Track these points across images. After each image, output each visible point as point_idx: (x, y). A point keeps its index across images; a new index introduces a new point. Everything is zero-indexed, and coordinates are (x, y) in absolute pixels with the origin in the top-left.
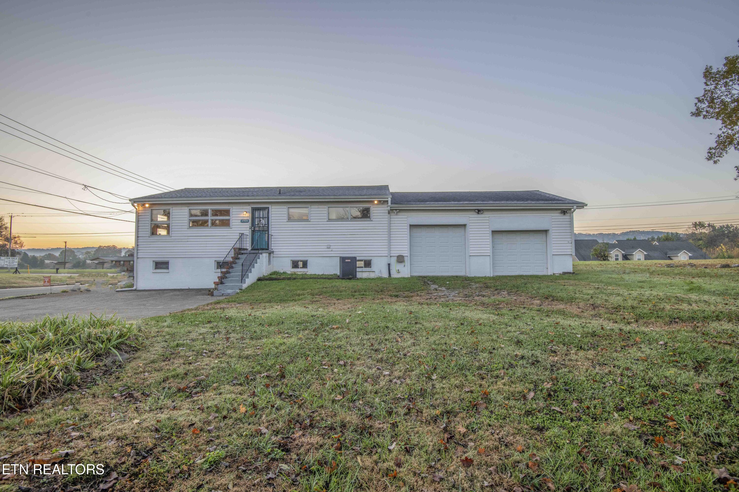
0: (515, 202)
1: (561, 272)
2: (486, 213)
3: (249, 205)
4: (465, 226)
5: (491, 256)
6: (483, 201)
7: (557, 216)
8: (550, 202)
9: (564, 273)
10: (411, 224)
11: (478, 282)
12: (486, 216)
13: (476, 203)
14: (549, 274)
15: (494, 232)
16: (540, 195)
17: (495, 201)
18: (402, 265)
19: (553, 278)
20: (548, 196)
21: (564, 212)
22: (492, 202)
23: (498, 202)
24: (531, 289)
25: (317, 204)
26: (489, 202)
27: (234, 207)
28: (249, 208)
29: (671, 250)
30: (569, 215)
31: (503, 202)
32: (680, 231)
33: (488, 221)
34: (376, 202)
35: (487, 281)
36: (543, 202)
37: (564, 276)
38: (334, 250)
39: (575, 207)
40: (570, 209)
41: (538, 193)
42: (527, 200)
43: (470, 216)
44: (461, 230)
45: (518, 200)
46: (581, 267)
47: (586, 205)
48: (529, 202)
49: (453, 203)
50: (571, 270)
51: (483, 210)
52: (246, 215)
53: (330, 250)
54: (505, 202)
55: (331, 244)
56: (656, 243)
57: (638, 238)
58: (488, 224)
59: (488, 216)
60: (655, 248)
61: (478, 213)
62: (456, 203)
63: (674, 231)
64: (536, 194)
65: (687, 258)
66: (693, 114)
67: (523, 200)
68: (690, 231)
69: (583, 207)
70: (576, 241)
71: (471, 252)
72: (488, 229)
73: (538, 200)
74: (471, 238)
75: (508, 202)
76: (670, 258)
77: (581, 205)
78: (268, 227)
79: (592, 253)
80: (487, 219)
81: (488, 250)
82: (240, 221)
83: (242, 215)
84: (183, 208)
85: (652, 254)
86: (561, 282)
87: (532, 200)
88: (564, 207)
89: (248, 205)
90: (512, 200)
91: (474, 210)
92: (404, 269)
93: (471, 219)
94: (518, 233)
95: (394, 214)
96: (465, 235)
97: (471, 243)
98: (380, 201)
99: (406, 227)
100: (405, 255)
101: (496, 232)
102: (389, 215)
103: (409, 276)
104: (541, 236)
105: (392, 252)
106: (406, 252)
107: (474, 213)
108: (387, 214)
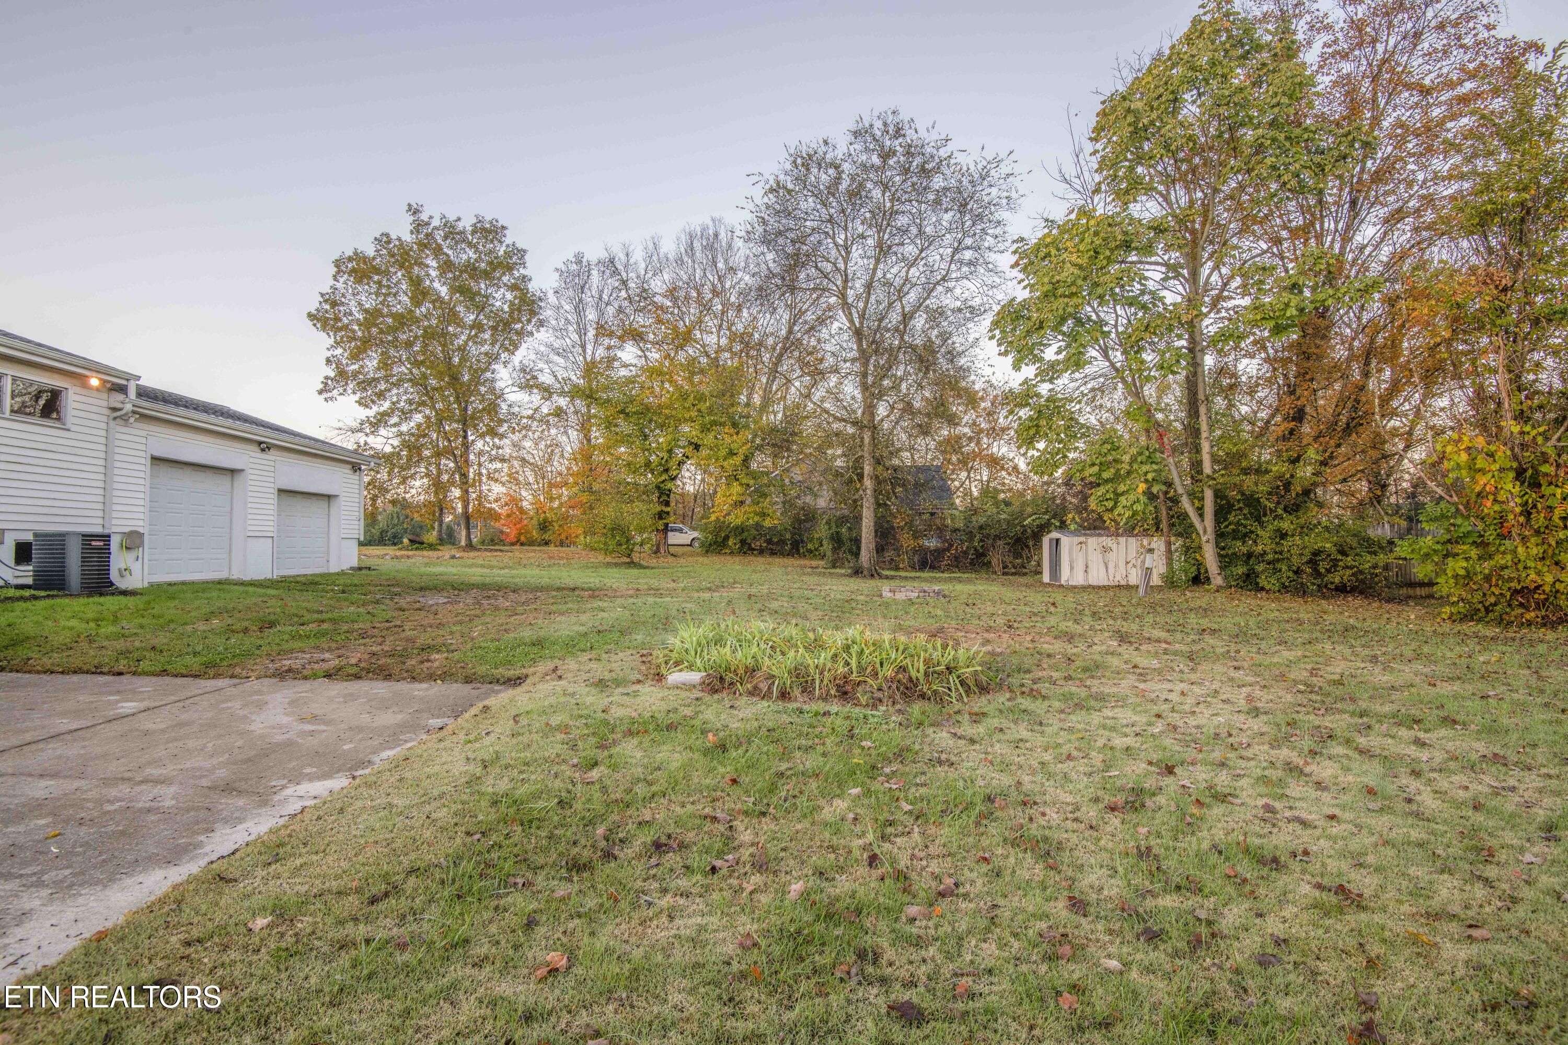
2: (271, 451)
4: (236, 472)
5: (274, 537)
7: (347, 472)
10: (157, 455)
12: (271, 458)
18: (133, 554)
21: (355, 468)
30: (358, 473)
33: (273, 469)
34: (94, 382)
43: (251, 454)
44: (225, 480)
58: (273, 475)
59: (273, 458)
71: (249, 528)
72: (273, 485)
74: (250, 499)
80: (273, 463)
81: (272, 525)
91: (260, 443)
92: (136, 567)
93: (252, 460)
94: (299, 497)
95: (122, 422)
96: (232, 493)
97: (250, 511)
98: (105, 381)
99: (143, 461)
100: (141, 530)
101: (281, 491)
102: (112, 423)
103: (146, 585)
104: (323, 504)
105: (114, 522)
106: (141, 523)
107: (257, 449)
108: (105, 419)
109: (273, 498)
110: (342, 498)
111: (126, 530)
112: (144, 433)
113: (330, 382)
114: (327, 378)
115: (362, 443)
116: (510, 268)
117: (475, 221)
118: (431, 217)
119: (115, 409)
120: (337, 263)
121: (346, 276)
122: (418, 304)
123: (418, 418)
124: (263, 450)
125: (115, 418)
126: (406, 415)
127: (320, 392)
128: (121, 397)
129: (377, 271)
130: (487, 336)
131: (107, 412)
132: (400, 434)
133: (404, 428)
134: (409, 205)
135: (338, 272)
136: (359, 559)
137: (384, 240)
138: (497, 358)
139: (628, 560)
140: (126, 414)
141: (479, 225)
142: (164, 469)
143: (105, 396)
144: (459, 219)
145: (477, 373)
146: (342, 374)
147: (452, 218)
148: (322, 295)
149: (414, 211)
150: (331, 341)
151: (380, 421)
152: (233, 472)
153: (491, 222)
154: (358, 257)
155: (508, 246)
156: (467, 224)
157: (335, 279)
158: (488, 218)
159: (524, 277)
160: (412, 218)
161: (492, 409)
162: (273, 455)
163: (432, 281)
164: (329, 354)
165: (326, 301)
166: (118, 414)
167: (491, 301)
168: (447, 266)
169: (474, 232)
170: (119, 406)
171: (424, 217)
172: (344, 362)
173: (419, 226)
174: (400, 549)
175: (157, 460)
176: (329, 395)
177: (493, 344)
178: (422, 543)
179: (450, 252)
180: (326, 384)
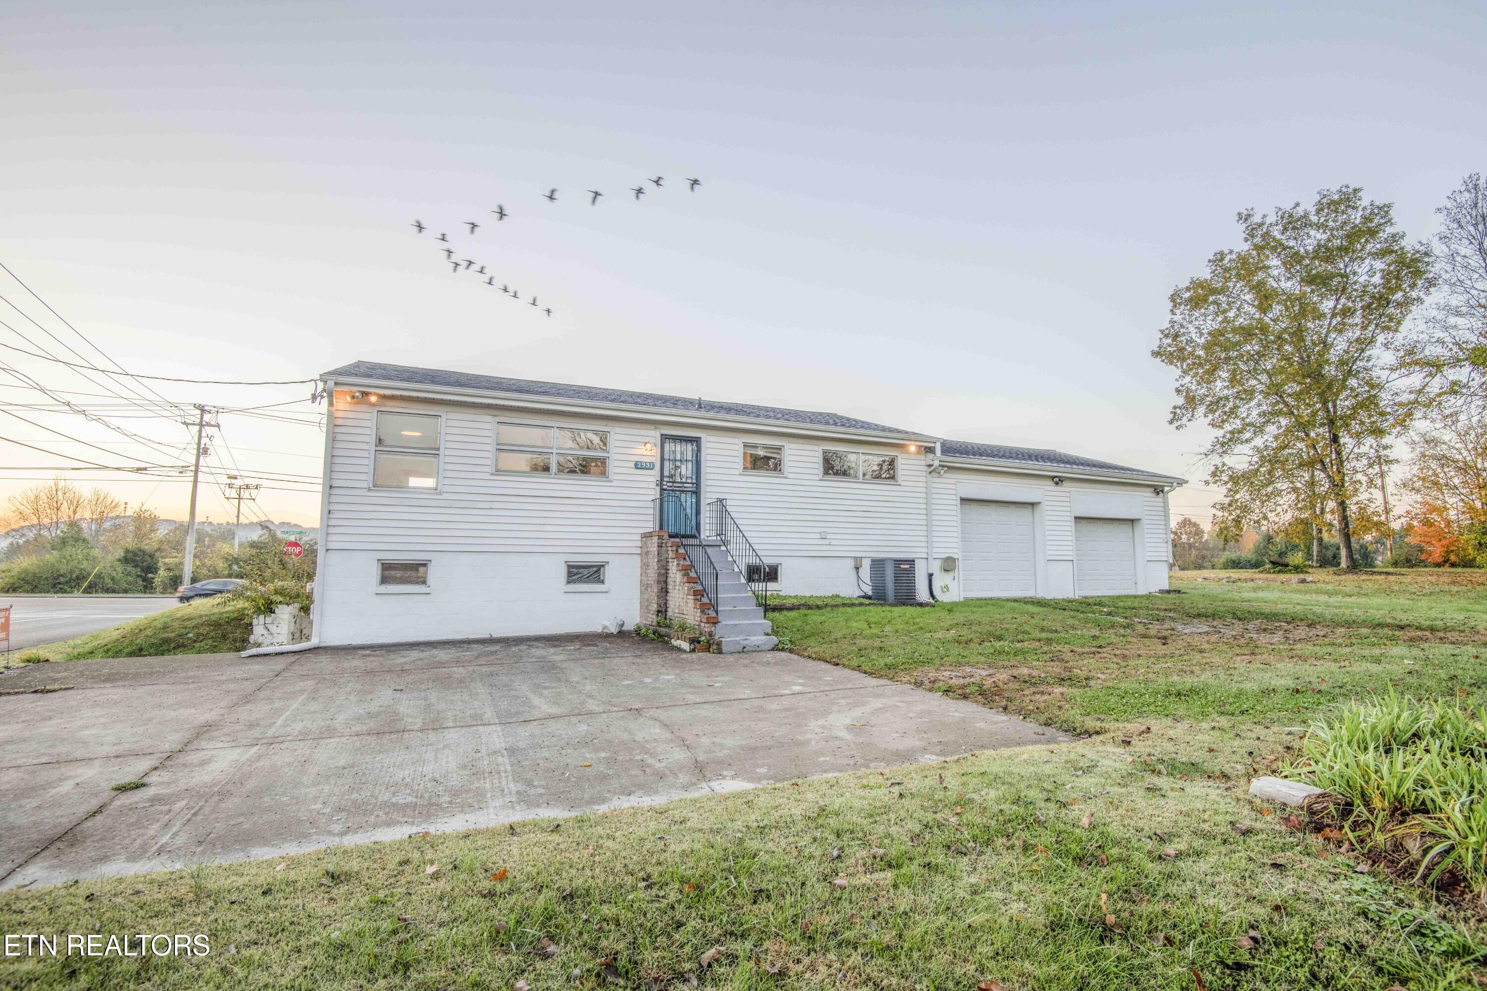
2: (1065, 484)
3: (656, 428)
5: (1074, 561)
10: (964, 496)
14: (1141, 593)
18: (950, 575)
21: (1155, 491)
25: (801, 441)
27: (618, 430)
28: (655, 435)
30: (1163, 495)
33: (1068, 499)
34: (912, 448)
38: (833, 542)
40: (1165, 488)
43: (1046, 488)
44: (1026, 512)
47: (1187, 482)
51: (1064, 479)
52: (649, 451)
53: (826, 542)
55: (828, 530)
58: (1063, 504)
59: (1067, 490)
69: (1182, 485)
71: (1048, 553)
72: (1069, 514)
74: (1048, 528)
78: (698, 484)
80: (1068, 494)
81: (1070, 550)
82: (632, 465)
83: (637, 451)
84: (478, 418)
89: (653, 427)
91: (1053, 477)
92: (953, 586)
93: (1047, 493)
94: (1101, 523)
95: (937, 475)
96: (1033, 523)
97: (1048, 538)
98: (920, 447)
99: (954, 502)
100: (955, 556)
101: (1077, 519)
102: (929, 476)
103: (962, 600)
104: (1126, 529)
105: (935, 550)
106: (955, 551)
107: (1050, 483)
108: (924, 474)
109: (1070, 525)
110: (1144, 522)
111: (944, 556)
112: (953, 481)
113: (1178, 411)
114: (1175, 408)
115: (1220, 465)
116: (1373, 233)
117: (1318, 198)
118: (1264, 216)
119: (930, 466)
120: (1173, 299)
121: (1183, 307)
122: (1264, 309)
123: (1272, 429)
124: (1057, 483)
125: (930, 473)
126: (1259, 430)
127: (1171, 422)
128: (931, 456)
129: (1214, 291)
130: (1357, 319)
131: (925, 468)
132: (1257, 449)
133: (1259, 442)
134: (1239, 214)
135: (1175, 306)
136: (1170, 583)
137: (1218, 259)
138: (1372, 341)
140: (936, 468)
141: (1325, 201)
142: (974, 509)
143: (923, 457)
144: (1297, 205)
145: (1347, 366)
146: (1191, 401)
147: (1288, 205)
148: (1162, 331)
149: (1244, 218)
150: (1179, 372)
151: (1234, 438)
152: (1033, 505)
153: (1339, 191)
154: (1196, 284)
155: (1364, 209)
156: (1308, 205)
157: (1173, 313)
158: (1334, 188)
159: (1394, 236)
160: (1245, 225)
161: (1369, 403)
162: (1067, 486)
163: (1278, 280)
164: (1177, 385)
165: (1166, 336)
166: (933, 468)
167: (1352, 279)
168: (1293, 259)
169: (1319, 211)
170: (932, 463)
171: (1257, 219)
172: (1193, 388)
174: (1261, 572)
175: (965, 501)
176: (1179, 423)
177: (1364, 328)
178: (1287, 565)
179: (1292, 243)
180: (1175, 413)
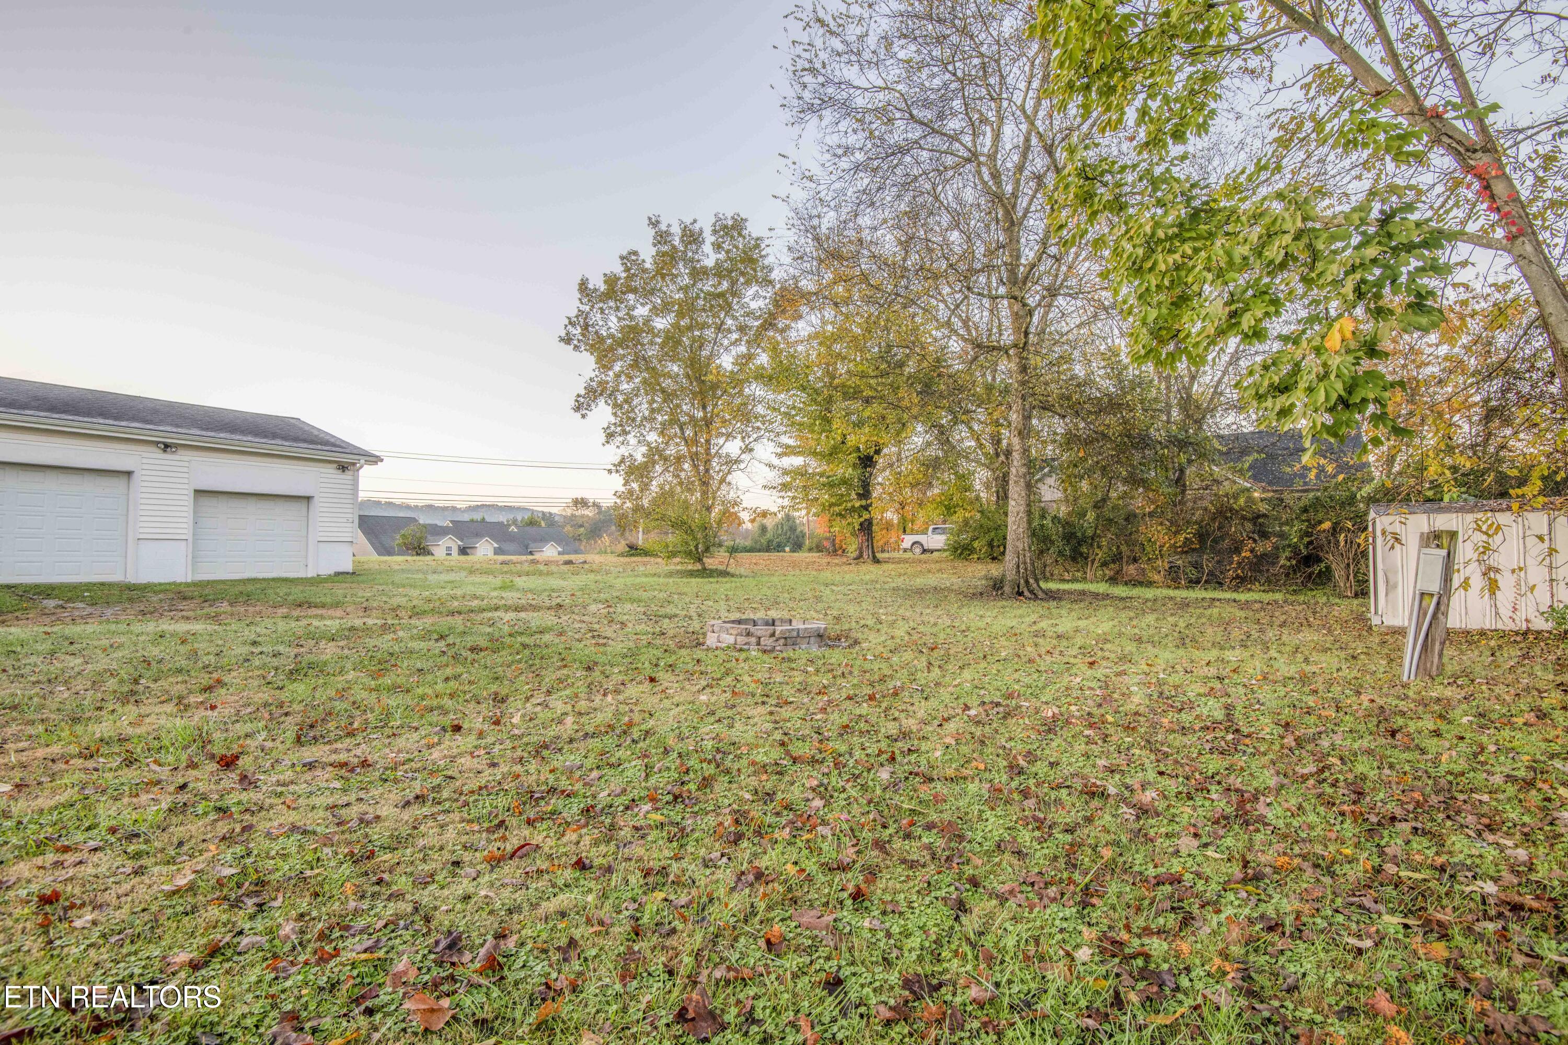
0: (250, 438)
1: (332, 572)
2: (181, 452)
4: (129, 474)
5: (190, 540)
6: (177, 426)
7: (330, 471)
8: (319, 447)
9: (338, 574)
11: (161, 591)
12: (183, 458)
13: (161, 428)
14: (309, 576)
15: (199, 493)
16: (301, 429)
17: (207, 429)
19: (317, 581)
20: (316, 433)
21: (343, 468)
22: (199, 432)
23: (212, 434)
24: (273, 596)
26: (191, 432)
29: (535, 541)
30: (350, 473)
31: (222, 435)
32: (554, 510)
33: (185, 470)
35: (182, 589)
36: (305, 445)
37: (336, 579)
39: (362, 461)
40: (354, 464)
41: (297, 423)
42: (274, 436)
43: (145, 455)
44: (118, 483)
45: (256, 435)
46: (371, 565)
47: (382, 460)
48: (279, 442)
49: (101, 421)
50: (349, 568)
51: (177, 446)
54: (227, 435)
56: (513, 528)
57: (488, 519)
58: (186, 475)
59: (186, 458)
60: (511, 538)
61: (165, 451)
62: (111, 422)
63: (546, 510)
64: (294, 425)
65: (556, 554)
66: (562, 339)
67: (266, 437)
68: (569, 512)
69: (376, 463)
70: (361, 518)
71: (141, 530)
72: (186, 486)
73: (296, 439)
74: (143, 501)
75: (233, 436)
76: (531, 553)
77: (374, 459)
79: (397, 542)
80: (186, 464)
81: (184, 528)
85: (507, 546)
86: (329, 585)
87: (285, 438)
88: (345, 458)
90: (243, 432)
93: (145, 461)
96: (127, 495)
97: (142, 513)
107: (155, 449)
109: (188, 500)
110: (316, 499)
113: (582, 400)
117: (714, 219)
118: (670, 226)
127: (574, 411)
137: (630, 259)
139: (698, 566)
141: (719, 223)
144: (695, 221)
147: (688, 221)
148: (569, 320)
149: (655, 223)
152: (122, 473)
153: (733, 218)
158: (728, 214)
160: (653, 231)
162: (185, 455)
171: (663, 227)
173: (662, 237)
180: (579, 402)
